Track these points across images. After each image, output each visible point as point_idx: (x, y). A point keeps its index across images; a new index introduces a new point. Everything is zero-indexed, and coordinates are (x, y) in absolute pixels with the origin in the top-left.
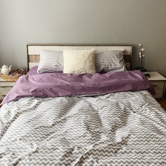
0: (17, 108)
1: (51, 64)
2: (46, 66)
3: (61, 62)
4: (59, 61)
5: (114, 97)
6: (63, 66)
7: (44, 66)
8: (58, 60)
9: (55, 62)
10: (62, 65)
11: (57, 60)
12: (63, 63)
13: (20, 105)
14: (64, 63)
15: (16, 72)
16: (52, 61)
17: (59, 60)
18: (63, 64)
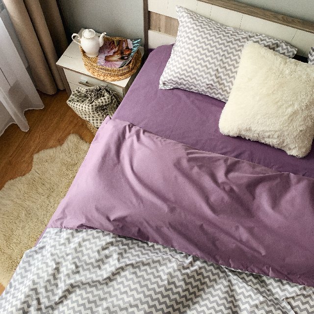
0: (73, 267)
1: (199, 76)
2: (183, 77)
3: (226, 79)
4: (221, 74)
5: (307, 302)
6: (228, 90)
7: (178, 75)
8: (220, 70)
9: (208, 75)
10: (227, 88)
11: (217, 70)
12: (230, 84)
13: (80, 261)
14: (232, 85)
15: (117, 49)
16: (201, 69)
17: (223, 70)
18: (229, 86)
